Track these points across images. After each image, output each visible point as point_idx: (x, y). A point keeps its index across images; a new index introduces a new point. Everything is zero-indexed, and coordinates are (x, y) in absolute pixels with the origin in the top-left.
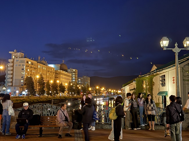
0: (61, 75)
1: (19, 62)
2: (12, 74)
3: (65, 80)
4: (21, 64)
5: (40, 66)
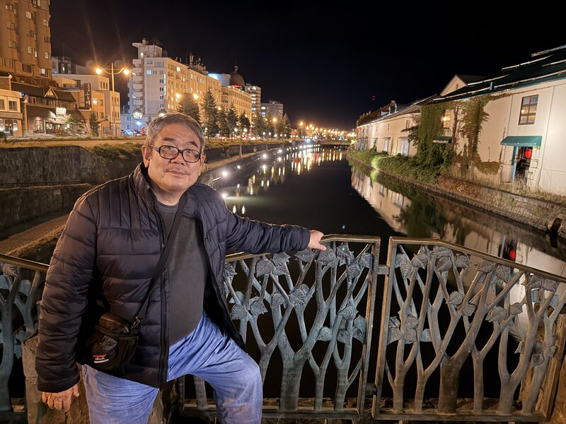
0: (234, 97)
1: (153, 65)
2: (142, 90)
4: (158, 70)
5: (193, 75)
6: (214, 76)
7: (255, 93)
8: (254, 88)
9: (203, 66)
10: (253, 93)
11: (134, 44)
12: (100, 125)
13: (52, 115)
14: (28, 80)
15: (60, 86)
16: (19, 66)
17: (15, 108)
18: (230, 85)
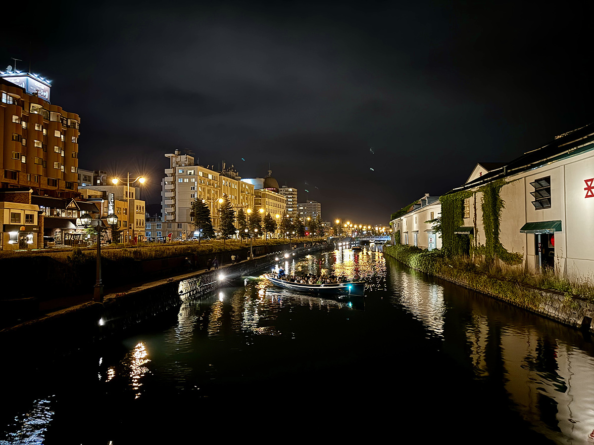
0: (267, 199)
1: (185, 173)
2: (174, 198)
3: (274, 208)
5: (225, 181)
6: (249, 181)
7: (292, 194)
8: (291, 190)
9: (236, 172)
10: (289, 194)
11: (166, 155)
12: (122, 233)
13: (72, 226)
14: (51, 193)
15: (84, 197)
16: (44, 180)
17: (32, 221)
18: (265, 187)
